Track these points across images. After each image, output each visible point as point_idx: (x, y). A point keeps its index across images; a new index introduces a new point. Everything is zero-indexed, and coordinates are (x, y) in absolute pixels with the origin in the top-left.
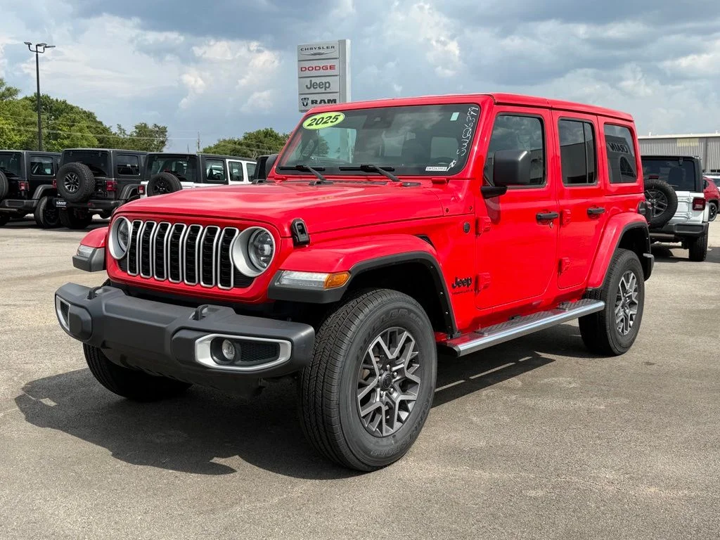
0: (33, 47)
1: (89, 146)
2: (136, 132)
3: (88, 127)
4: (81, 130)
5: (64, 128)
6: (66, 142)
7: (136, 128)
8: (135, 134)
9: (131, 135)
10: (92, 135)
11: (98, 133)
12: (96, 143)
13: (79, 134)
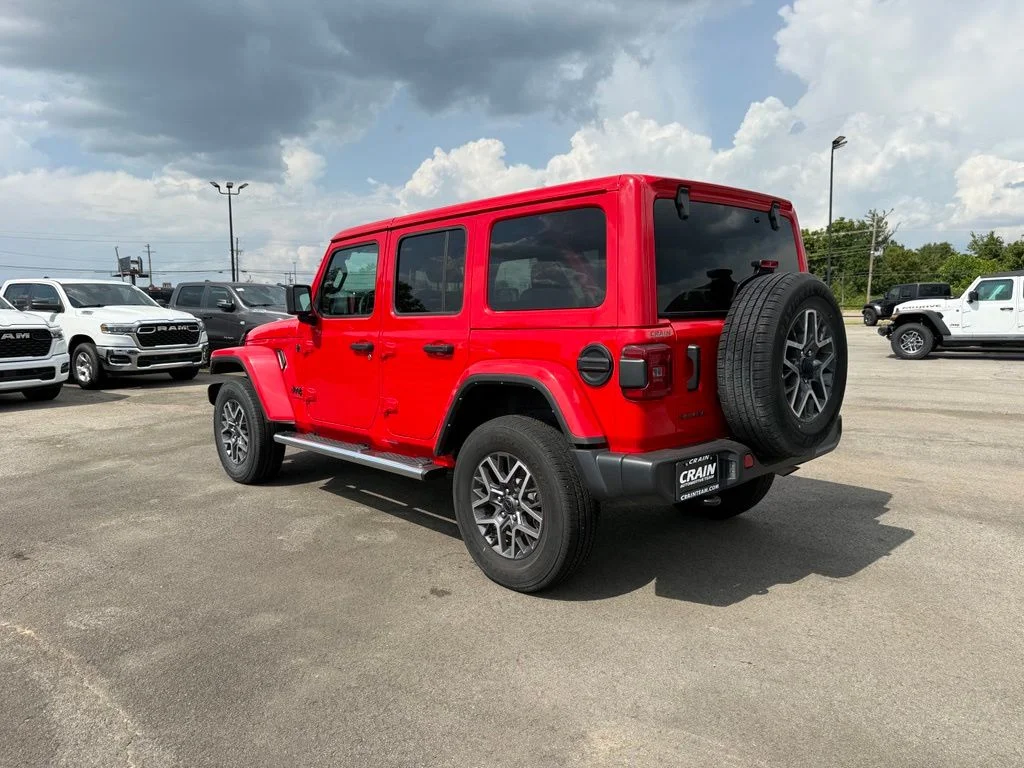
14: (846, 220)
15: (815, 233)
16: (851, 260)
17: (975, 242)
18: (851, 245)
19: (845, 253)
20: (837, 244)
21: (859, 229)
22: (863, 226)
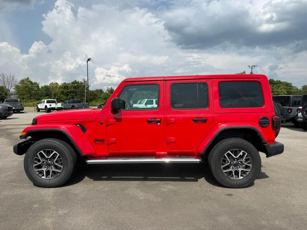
0: (251, 67)
1: (284, 94)
2: (302, 88)
3: (284, 88)
4: (281, 89)
5: (276, 89)
6: (276, 93)
7: (302, 87)
8: (302, 89)
9: (300, 90)
10: (285, 90)
11: (287, 89)
12: (286, 93)
13: (280, 90)
14: (77, 81)
15: (68, 84)
16: (79, 92)
17: (108, 89)
18: (79, 88)
19: (77, 90)
20: (75, 87)
21: (81, 84)
22: (81, 83)
